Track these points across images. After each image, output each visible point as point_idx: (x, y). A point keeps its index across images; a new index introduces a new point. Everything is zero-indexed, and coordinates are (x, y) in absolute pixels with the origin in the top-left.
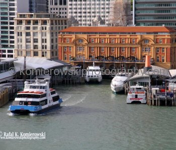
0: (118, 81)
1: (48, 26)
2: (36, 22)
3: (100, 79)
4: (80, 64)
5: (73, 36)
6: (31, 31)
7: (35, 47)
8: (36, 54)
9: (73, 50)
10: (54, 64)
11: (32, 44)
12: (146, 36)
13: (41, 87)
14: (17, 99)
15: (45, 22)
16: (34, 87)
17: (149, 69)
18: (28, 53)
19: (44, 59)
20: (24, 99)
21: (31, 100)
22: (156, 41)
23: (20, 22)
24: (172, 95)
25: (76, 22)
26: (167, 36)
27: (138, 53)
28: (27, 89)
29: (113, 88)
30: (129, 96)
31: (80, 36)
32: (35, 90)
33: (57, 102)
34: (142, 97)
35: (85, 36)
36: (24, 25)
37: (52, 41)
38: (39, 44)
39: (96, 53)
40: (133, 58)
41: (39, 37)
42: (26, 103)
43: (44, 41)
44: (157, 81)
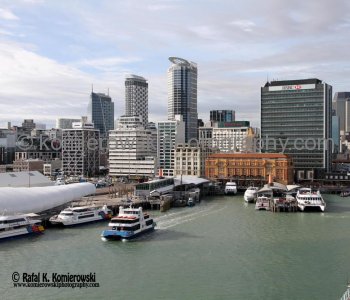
0: (249, 193)
1: (198, 153)
2: (190, 150)
3: (236, 192)
4: (221, 180)
5: (217, 161)
6: (186, 156)
7: (189, 168)
8: (189, 173)
9: (216, 170)
10: (202, 180)
11: (186, 166)
12: (269, 160)
13: (134, 212)
14: (111, 225)
15: (196, 151)
16: (128, 212)
17: (272, 185)
18: (184, 172)
19: (195, 177)
20: (117, 225)
21: (123, 225)
22: (277, 164)
23: (179, 150)
24: (288, 204)
25: (218, 150)
26: (285, 160)
27: (263, 173)
28: (122, 214)
29: (246, 198)
30: (258, 204)
31: (222, 160)
32: (129, 215)
33: (151, 226)
34: (266, 204)
35: (225, 160)
36: (181, 153)
37: (201, 164)
38: (192, 166)
39: (233, 172)
40: (259, 176)
41: (192, 161)
42: (119, 229)
43: (195, 164)
44: (278, 194)
